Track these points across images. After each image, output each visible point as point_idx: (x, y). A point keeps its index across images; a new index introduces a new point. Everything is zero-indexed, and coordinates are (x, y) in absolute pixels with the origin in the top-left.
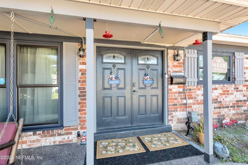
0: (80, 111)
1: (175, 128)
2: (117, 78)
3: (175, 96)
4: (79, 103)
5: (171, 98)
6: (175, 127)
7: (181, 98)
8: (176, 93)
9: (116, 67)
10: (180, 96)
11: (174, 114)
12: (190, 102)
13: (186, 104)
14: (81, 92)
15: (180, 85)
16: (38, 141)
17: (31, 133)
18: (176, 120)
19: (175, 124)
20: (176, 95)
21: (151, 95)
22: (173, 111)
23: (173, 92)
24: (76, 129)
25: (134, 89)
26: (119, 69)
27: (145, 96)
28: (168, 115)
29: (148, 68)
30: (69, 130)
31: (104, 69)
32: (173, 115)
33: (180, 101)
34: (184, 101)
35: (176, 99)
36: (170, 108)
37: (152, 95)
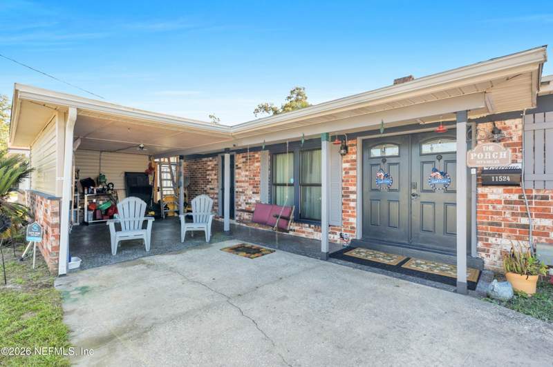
0: (343, 212)
1: (495, 267)
2: (387, 176)
3: (494, 207)
4: (343, 204)
5: (484, 209)
6: (494, 265)
7: (513, 213)
8: (499, 202)
9: (387, 162)
10: (508, 209)
11: (492, 240)
12: (544, 225)
13: (526, 227)
14: (345, 192)
15: (510, 188)
16: (312, 233)
17: (307, 225)
18: (498, 253)
19: (496, 259)
20: (499, 206)
21: (445, 203)
22: (489, 235)
23: (489, 200)
24: (340, 230)
25: (414, 191)
26: (390, 164)
27: (434, 203)
28: (478, 240)
29: (439, 160)
30: (334, 229)
31: (372, 165)
32: (489, 242)
33: (510, 219)
34: (524, 221)
35: (498, 213)
36: (482, 229)
37: (447, 202)
